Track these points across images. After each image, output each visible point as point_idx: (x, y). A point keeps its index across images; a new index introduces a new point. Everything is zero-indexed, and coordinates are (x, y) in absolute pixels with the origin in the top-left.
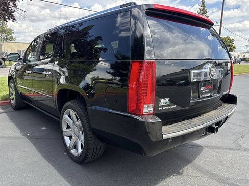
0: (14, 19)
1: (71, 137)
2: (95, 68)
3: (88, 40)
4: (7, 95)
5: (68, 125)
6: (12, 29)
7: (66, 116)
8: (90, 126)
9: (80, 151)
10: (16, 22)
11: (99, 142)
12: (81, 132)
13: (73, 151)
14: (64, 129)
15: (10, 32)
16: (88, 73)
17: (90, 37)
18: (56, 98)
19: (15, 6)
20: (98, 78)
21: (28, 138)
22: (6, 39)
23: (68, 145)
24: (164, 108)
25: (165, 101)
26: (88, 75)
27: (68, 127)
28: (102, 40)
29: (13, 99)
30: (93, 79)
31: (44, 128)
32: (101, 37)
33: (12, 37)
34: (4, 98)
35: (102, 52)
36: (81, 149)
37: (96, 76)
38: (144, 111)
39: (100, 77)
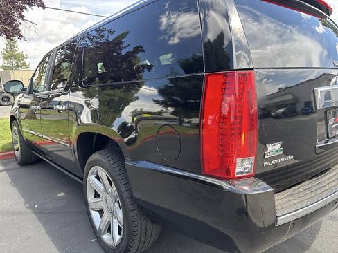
0: (21, 36)
1: (101, 212)
2: (136, 95)
3: (123, 52)
4: (9, 144)
5: (95, 192)
6: (25, 54)
7: (92, 178)
8: (132, 197)
9: (117, 237)
10: (23, 39)
11: (150, 222)
12: (117, 205)
13: (106, 237)
14: (90, 198)
15: (22, 57)
16: (126, 105)
17: (125, 48)
18: (75, 146)
19: (22, 17)
20: (141, 112)
21: (34, 213)
22: (17, 67)
23: (97, 226)
24: (273, 162)
25: (274, 148)
26: (126, 109)
27: (97, 195)
28: (143, 51)
29: (17, 150)
30: (134, 114)
31: (62, 194)
32: (142, 47)
33: (24, 64)
34: (6, 149)
35: (146, 70)
36: (120, 234)
37: (139, 109)
38: (237, 171)
39: (144, 110)
